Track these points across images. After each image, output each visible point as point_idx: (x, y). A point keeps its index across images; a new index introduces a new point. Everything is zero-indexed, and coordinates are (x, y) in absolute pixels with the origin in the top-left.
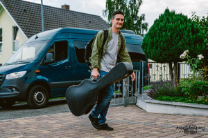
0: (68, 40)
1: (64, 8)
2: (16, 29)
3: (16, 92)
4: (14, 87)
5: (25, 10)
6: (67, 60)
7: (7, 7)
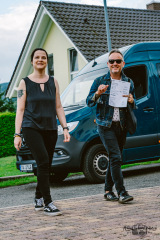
0: (146, 64)
1: (152, 9)
2: (73, 54)
3: (64, 157)
4: (62, 149)
5: (86, 20)
6: (145, 99)
7: (57, 19)
